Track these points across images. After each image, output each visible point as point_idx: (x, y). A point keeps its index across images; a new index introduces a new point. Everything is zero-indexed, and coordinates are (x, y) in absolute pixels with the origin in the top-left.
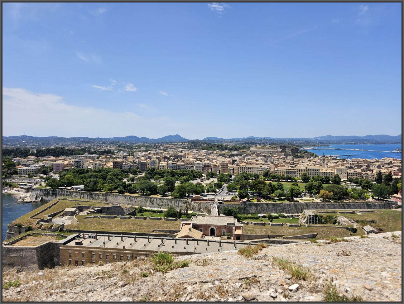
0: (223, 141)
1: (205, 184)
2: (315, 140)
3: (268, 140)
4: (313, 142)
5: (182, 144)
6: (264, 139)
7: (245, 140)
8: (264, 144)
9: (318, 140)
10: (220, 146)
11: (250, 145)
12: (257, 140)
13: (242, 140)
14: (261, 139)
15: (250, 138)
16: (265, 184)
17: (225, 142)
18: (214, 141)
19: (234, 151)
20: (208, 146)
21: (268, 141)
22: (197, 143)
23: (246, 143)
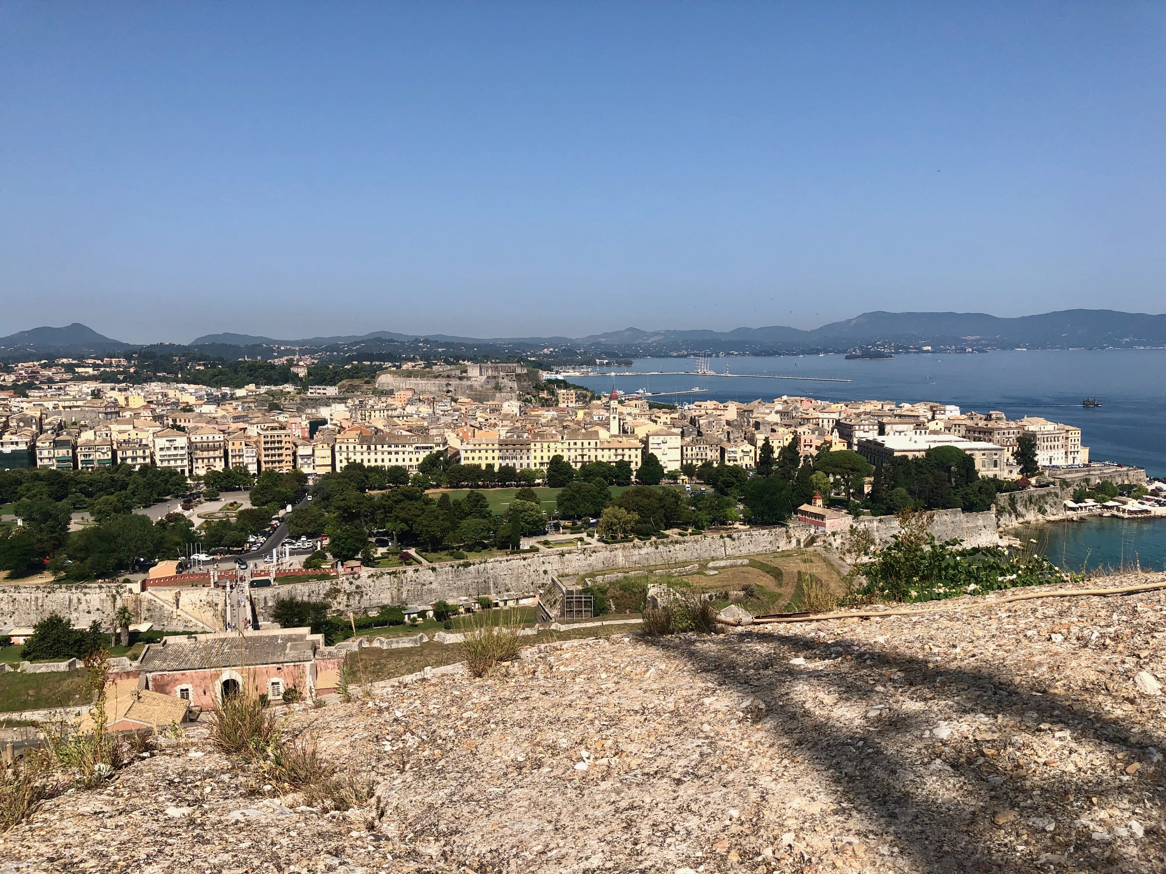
0: (274, 351)
1: (199, 516)
2: (591, 345)
3: (441, 345)
4: (585, 353)
5: (99, 362)
6: (426, 341)
7: (356, 343)
8: (429, 360)
9: (599, 343)
10: (261, 367)
11: (378, 363)
12: (403, 343)
13: (348, 345)
14: (417, 340)
15: (378, 340)
16: (428, 502)
17: (281, 354)
18: (236, 350)
19: (317, 387)
20: (211, 371)
21: (440, 350)
22: (168, 358)
23: (360, 357)
